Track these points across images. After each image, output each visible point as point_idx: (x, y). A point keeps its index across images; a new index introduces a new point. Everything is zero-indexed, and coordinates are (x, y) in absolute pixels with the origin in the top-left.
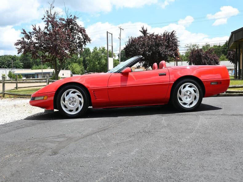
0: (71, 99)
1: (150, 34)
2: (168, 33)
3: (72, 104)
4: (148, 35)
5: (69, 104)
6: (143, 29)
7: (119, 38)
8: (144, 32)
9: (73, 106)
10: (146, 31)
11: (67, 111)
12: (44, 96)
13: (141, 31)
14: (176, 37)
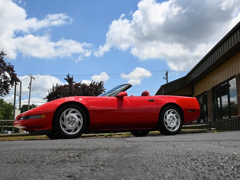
0: (70, 118)
1: (76, 83)
2: (95, 84)
3: (71, 124)
4: (74, 84)
5: (67, 124)
6: (68, 76)
7: (29, 88)
8: (70, 80)
9: (71, 126)
10: (72, 79)
11: (65, 130)
12: (41, 115)
13: (66, 80)
14: (104, 89)
